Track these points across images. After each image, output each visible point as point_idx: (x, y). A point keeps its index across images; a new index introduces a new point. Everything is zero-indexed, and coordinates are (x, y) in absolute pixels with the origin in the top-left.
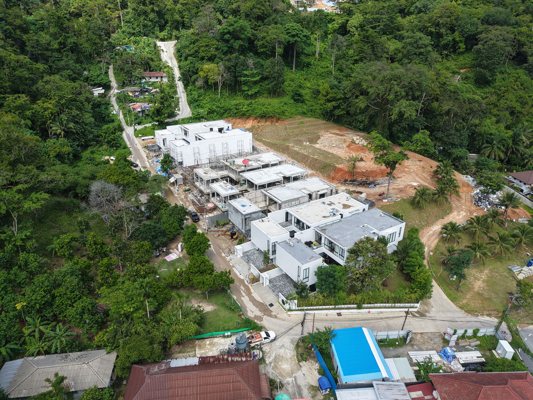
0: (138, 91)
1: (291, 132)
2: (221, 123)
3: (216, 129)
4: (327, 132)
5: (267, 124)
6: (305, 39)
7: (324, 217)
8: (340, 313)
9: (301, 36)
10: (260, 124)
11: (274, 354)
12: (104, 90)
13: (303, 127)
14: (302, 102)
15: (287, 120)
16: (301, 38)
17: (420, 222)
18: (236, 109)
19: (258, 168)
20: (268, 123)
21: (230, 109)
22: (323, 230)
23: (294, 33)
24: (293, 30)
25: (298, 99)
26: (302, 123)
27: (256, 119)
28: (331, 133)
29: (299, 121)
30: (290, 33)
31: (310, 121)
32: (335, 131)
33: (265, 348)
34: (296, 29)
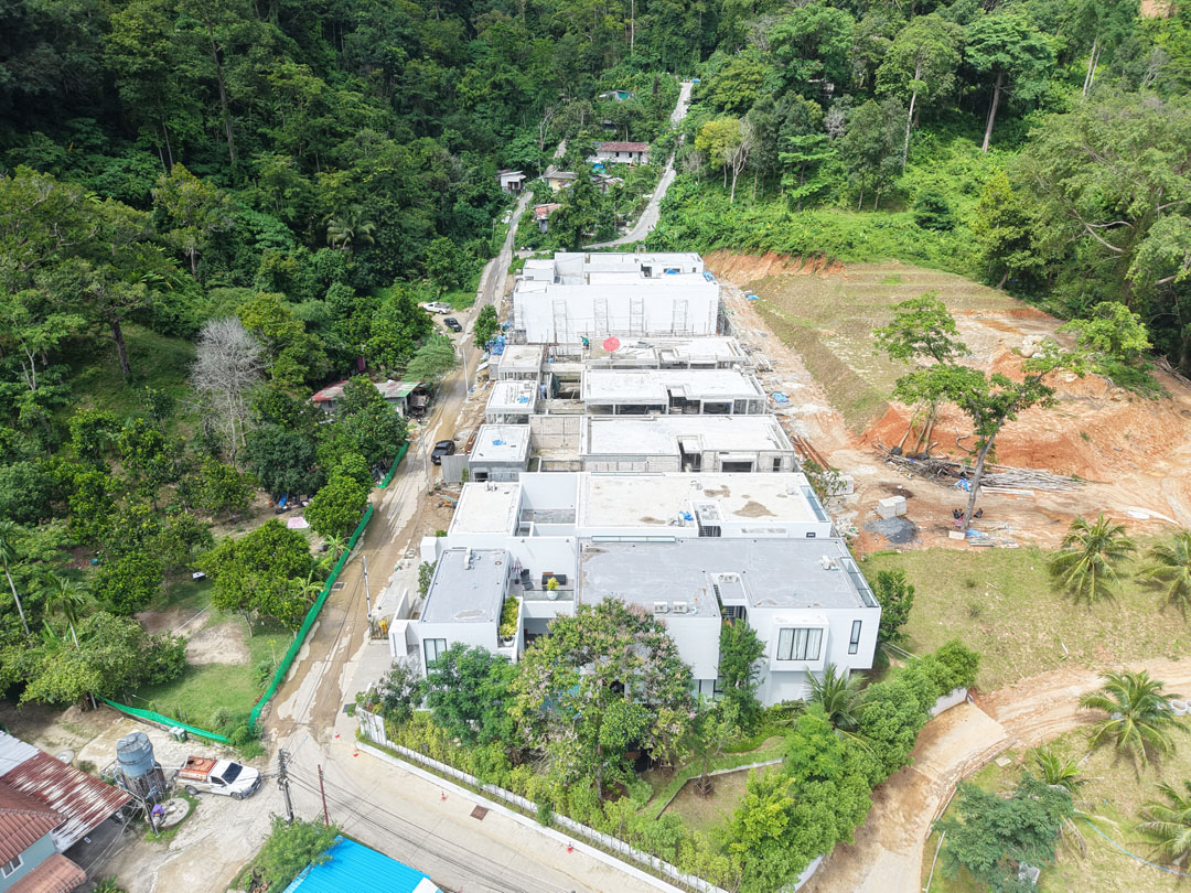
1: (848, 300)
4: (969, 313)
5: (802, 272)
6: (1027, 56)
7: (649, 520)
8: (485, 811)
9: (1016, 50)
10: (785, 273)
11: (207, 832)
12: (524, 177)
13: (894, 290)
14: (943, 229)
15: (853, 267)
16: (1012, 55)
17: (1057, 641)
18: (747, 230)
19: (643, 367)
20: (807, 271)
21: (732, 230)
22: (593, 552)
23: (994, 40)
24: (996, 31)
25: (929, 219)
26: (898, 279)
27: (780, 257)
28: (978, 320)
29: (887, 273)
30: (983, 40)
31: (921, 277)
32: (997, 316)
33: (207, 805)
34: (1004, 30)
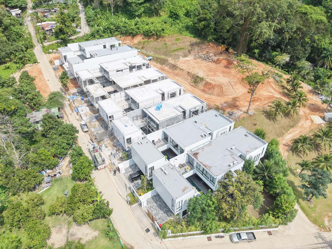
0: (47, 12)
2: (113, 41)
3: (108, 46)
5: (150, 40)
8: (210, 237)
10: (145, 40)
12: (20, 11)
13: (180, 43)
19: (141, 85)
22: (196, 154)
26: (178, 40)
27: (141, 36)
29: (176, 38)
